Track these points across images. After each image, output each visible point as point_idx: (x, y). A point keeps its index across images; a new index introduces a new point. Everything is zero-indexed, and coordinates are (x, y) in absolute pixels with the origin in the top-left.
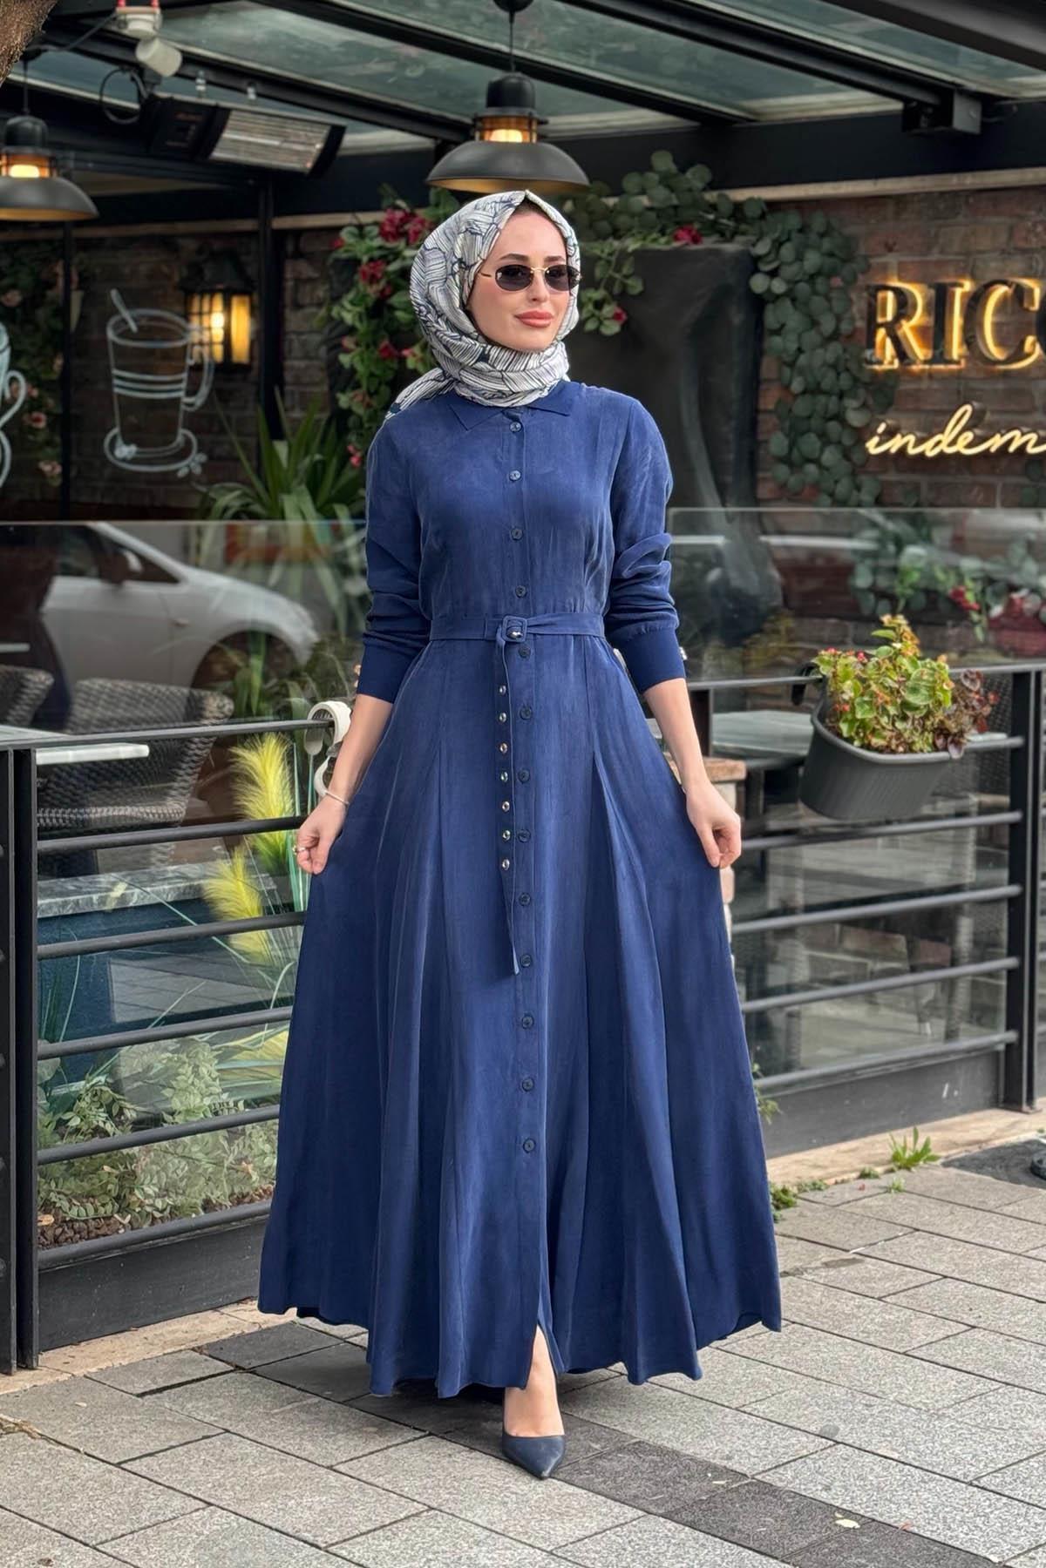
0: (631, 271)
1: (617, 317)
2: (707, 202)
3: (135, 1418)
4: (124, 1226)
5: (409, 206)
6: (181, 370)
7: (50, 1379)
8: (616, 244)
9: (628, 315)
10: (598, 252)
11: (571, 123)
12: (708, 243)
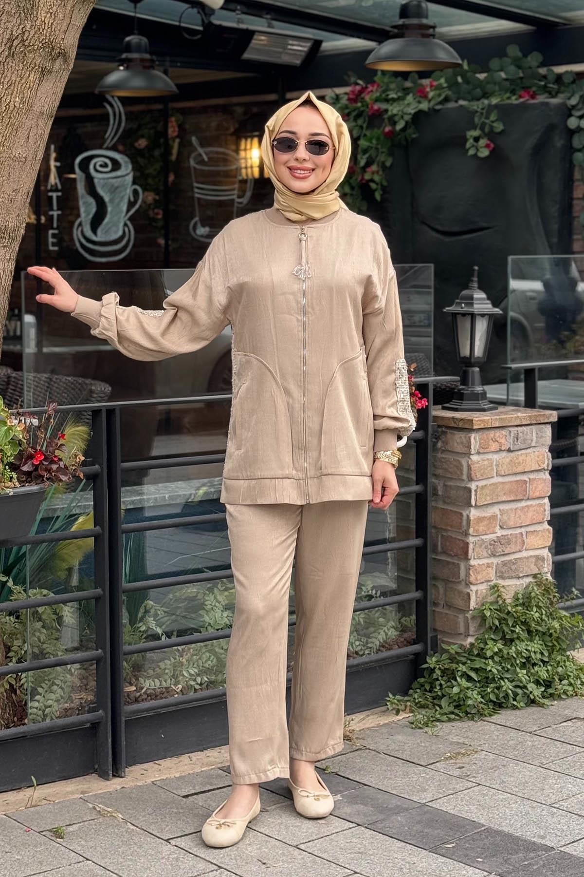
0: (495, 119)
1: (487, 146)
2: (539, 74)
3: (181, 811)
4: (177, 693)
5: (364, 82)
6: (233, 183)
7: (132, 784)
8: (486, 102)
9: (494, 144)
10: (475, 108)
11: (459, 31)
12: (541, 98)
